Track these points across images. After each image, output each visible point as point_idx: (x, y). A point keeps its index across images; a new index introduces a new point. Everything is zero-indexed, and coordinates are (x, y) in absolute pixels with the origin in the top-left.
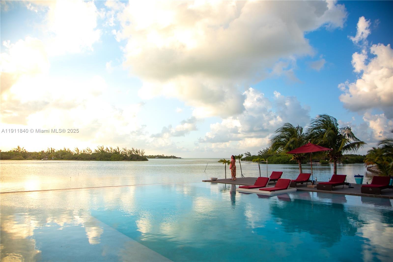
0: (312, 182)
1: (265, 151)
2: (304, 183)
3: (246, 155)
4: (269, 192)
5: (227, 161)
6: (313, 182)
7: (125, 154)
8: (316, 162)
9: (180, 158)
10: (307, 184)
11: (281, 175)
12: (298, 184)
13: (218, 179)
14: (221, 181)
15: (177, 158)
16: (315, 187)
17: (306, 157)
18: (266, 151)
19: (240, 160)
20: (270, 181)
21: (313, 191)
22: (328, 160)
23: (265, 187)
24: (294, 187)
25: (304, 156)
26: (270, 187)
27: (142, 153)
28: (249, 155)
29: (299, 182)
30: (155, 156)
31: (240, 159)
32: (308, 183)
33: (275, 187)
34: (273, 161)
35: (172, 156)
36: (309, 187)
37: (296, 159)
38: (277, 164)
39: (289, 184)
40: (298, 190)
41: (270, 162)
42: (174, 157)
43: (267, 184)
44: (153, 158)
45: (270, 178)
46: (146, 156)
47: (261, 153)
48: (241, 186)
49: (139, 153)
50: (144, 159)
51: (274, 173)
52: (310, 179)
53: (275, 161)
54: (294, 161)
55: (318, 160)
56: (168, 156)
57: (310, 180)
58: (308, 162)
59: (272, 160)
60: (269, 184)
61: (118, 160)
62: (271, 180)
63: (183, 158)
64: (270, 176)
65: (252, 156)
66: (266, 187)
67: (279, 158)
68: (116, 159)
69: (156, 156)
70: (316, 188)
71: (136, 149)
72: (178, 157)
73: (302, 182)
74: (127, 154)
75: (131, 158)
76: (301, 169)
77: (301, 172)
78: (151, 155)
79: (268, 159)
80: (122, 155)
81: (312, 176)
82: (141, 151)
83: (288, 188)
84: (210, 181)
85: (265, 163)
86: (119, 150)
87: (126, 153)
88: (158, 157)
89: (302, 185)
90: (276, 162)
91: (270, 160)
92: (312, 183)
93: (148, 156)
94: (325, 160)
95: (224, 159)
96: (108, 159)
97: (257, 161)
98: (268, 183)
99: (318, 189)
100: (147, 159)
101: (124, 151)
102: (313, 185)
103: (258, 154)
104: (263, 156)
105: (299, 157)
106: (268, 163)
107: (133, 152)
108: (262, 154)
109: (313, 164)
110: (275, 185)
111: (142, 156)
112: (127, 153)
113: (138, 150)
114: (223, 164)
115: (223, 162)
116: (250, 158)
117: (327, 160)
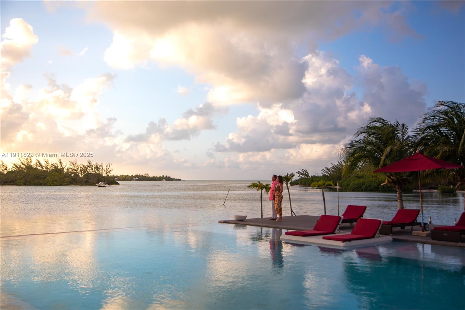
0: (422, 225)
1: (335, 169)
2: (406, 228)
3: (301, 175)
4: (341, 242)
5: (264, 185)
6: (425, 226)
7: (74, 173)
8: (430, 188)
9: (179, 180)
10: (412, 228)
11: (363, 213)
12: (395, 229)
13: (247, 218)
14: (253, 222)
15: (173, 180)
16: (428, 236)
17: (411, 178)
18: (337, 168)
19: (289, 185)
20: (342, 222)
21: (423, 243)
22: (454, 185)
23: (333, 233)
24: (387, 234)
25: (408, 176)
26: (343, 233)
27: (106, 171)
28: (305, 175)
29: (396, 226)
30: (132, 175)
31: (290, 182)
32: (415, 227)
33: (352, 234)
34: (349, 187)
35: (163, 176)
36: (416, 235)
37: (392, 182)
38: (357, 191)
39: (378, 229)
40: (394, 240)
41: (344, 188)
42: (168, 179)
43: (338, 228)
44: (128, 180)
45: (342, 217)
46: (114, 177)
47: (327, 171)
48: (290, 231)
49: (101, 171)
50: (111, 181)
51: (350, 208)
52: (417, 219)
53: (354, 187)
54: (389, 187)
55: (435, 186)
56: (155, 176)
57: (418, 222)
58: (415, 190)
59: (348, 185)
60: (342, 228)
61: (61, 185)
62: (344, 221)
63: (185, 180)
64: (342, 215)
65: (310, 176)
66: (335, 234)
67: (361, 180)
68: (57, 182)
69: (134, 175)
70: (430, 236)
71: (95, 164)
72: (175, 178)
73: (403, 226)
74: (78, 173)
75: (86, 179)
76: (402, 201)
77: (402, 206)
78: (125, 174)
79: (340, 182)
80: (68, 175)
81: (422, 214)
82: (104, 167)
83: (377, 235)
84: (232, 222)
85: (335, 190)
86: (62, 166)
87: (75, 170)
88: (137, 178)
89: (403, 230)
90: (356, 188)
91: (344, 185)
92: (421, 228)
93: (119, 176)
94: (448, 186)
95: (259, 182)
96: (41, 182)
97: (319, 187)
98: (339, 226)
99: (433, 239)
100: (117, 181)
101: (72, 167)
102: (423, 231)
103: (322, 173)
104: (330, 178)
105: (398, 179)
106: (341, 190)
107: (90, 169)
108: (329, 172)
109: (426, 192)
110: (351, 231)
111: (108, 175)
112: (79, 171)
113: (100, 165)
114: (258, 190)
115: (258, 188)
116: (307, 181)
117: (452, 186)
